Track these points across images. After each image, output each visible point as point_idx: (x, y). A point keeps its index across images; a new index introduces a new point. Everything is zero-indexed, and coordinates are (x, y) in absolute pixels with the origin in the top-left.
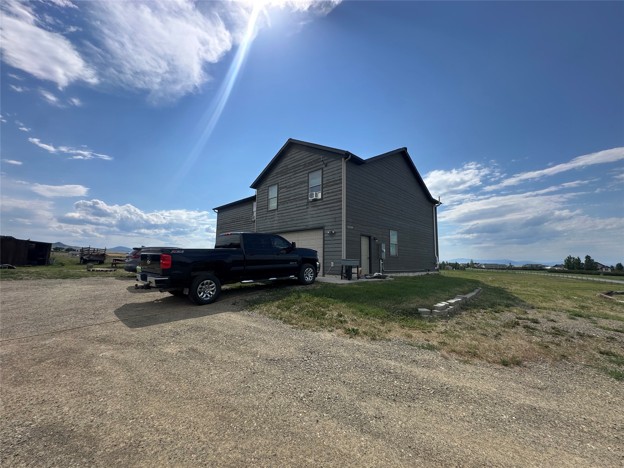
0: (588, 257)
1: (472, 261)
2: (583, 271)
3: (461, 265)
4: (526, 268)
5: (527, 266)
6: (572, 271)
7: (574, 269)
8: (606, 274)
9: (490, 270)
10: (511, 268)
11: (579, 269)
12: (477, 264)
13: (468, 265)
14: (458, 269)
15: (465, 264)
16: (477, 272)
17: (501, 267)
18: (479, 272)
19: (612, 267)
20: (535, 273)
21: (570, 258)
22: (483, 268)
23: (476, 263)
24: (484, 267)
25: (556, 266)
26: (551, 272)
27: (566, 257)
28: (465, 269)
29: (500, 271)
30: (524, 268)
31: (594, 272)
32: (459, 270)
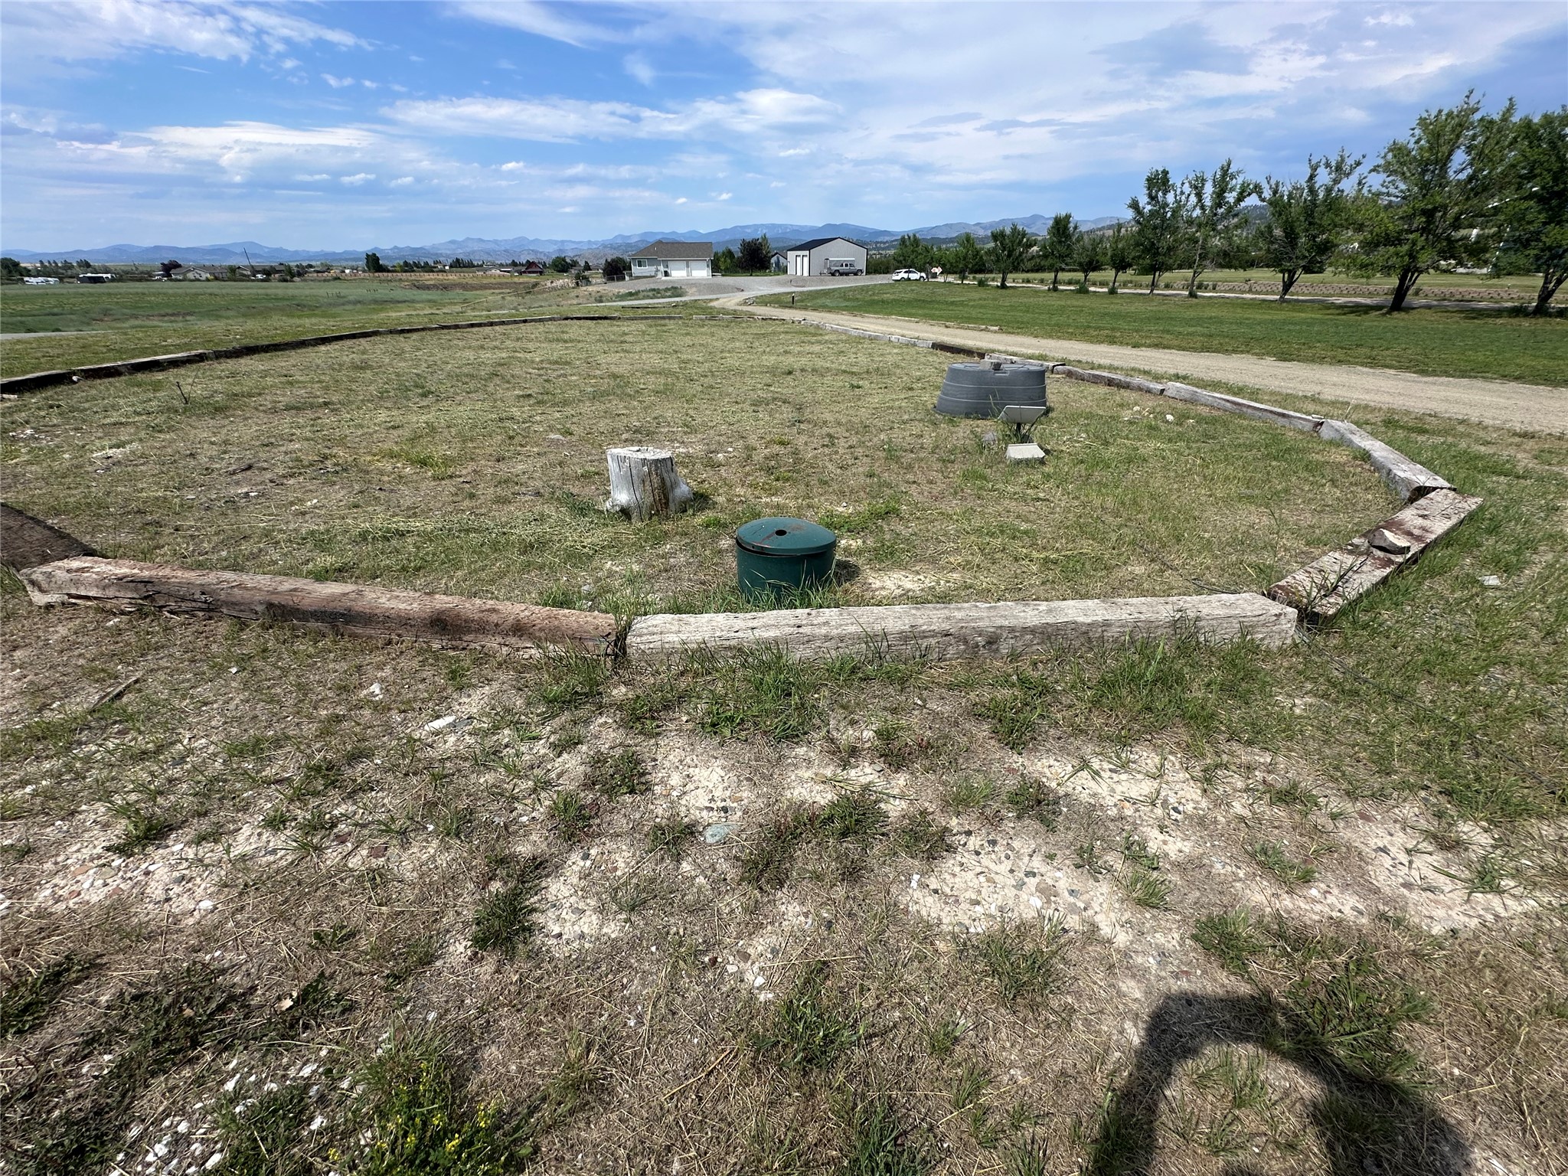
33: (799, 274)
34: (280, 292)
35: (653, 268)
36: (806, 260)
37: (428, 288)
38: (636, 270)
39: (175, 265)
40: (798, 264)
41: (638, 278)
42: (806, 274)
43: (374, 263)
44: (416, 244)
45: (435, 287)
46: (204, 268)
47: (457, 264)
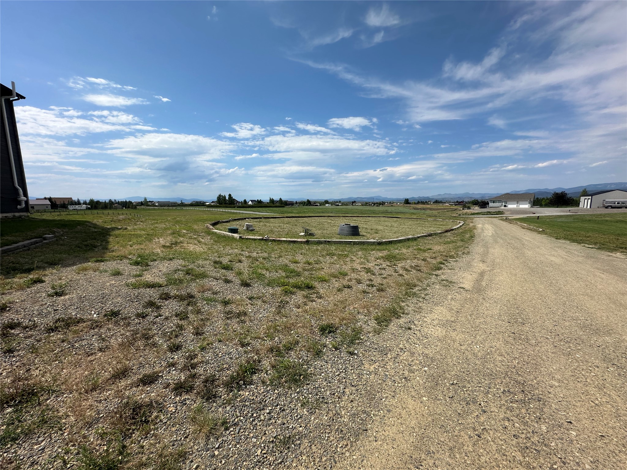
0: (230, 195)
1: (145, 199)
2: (227, 205)
3: (134, 204)
4: (193, 204)
5: (194, 203)
6: (221, 205)
7: (222, 204)
8: (239, 207)
9: (162, 208)
10: (182, 205)
11: (225, 204)
12: (152, 202)
13: (142, 204)
14: (129, 207)
15: (139, 203)
16: (149, 210)
17: (173, 204)
18: (152, 210)
19: (242, 202)
20: (197, 208)
21: (220, 196)
22: (156, 206)
23: (150, 201)
24: (157, 204)
25: (213, 202)
26: (209, 207)
27: (217, 195)
28: (136, 208)
29: (171, 208)
30: (192, 205)
31: (232, 205)
32: (130, 209)
33: (585, 207)
34: (376, 209)
35: (500, 204)
36: (589, 201)
37: (418, 209)
38: (491, 204)
39: (355, 202)
40: (585, 203)
41: (491, 207)
42: (589, 207)
43: (407, 202)
44: (426, 196)
45: (421, 209)
46: (360, 202)
47: (437, 202)
